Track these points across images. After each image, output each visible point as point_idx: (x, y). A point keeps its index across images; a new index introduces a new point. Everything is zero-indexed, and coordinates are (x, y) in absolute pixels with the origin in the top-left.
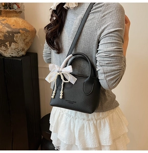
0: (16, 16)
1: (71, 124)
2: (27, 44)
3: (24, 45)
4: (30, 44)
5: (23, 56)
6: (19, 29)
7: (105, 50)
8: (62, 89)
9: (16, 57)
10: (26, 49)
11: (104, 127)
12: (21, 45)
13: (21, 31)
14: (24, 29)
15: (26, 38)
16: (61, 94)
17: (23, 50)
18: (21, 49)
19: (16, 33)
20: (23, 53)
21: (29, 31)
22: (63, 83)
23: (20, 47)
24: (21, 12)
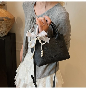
2: (8, 28)
3: (6, 29)
4: (11, 28)
5: (5, 36)
6: (3, 18)
13: (4, 19)
14: (7, 18)
15: (8, 24)
17: (6, 32)
18: (4, 31)
20: (6, 34)
21: (10, 19)
23: (3, 30)
24: (4, 5)
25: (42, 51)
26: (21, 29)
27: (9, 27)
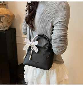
0: (3, 7)
1: (35, 71)
3: (7, 24)
4: (11, 23)
5: (7, 30)
6: (4, 15)
7: (57, 34)
8: (31, 54)
9: (3, 31)
10: (9, 26)
11: (53, 74)
12: (5, 24)
13: (5, 16)
14: (7, 15)
15: (8, 20)
16: (30, 58)
17: (7, 26)
19: (2, 17)
20: (7, 28)
21: (10, 16)
22: (32, 51)
23: (5, 25)
24: (5, 5)
25: (31, 56)
26: (20, 25)
27: (10, 22)
